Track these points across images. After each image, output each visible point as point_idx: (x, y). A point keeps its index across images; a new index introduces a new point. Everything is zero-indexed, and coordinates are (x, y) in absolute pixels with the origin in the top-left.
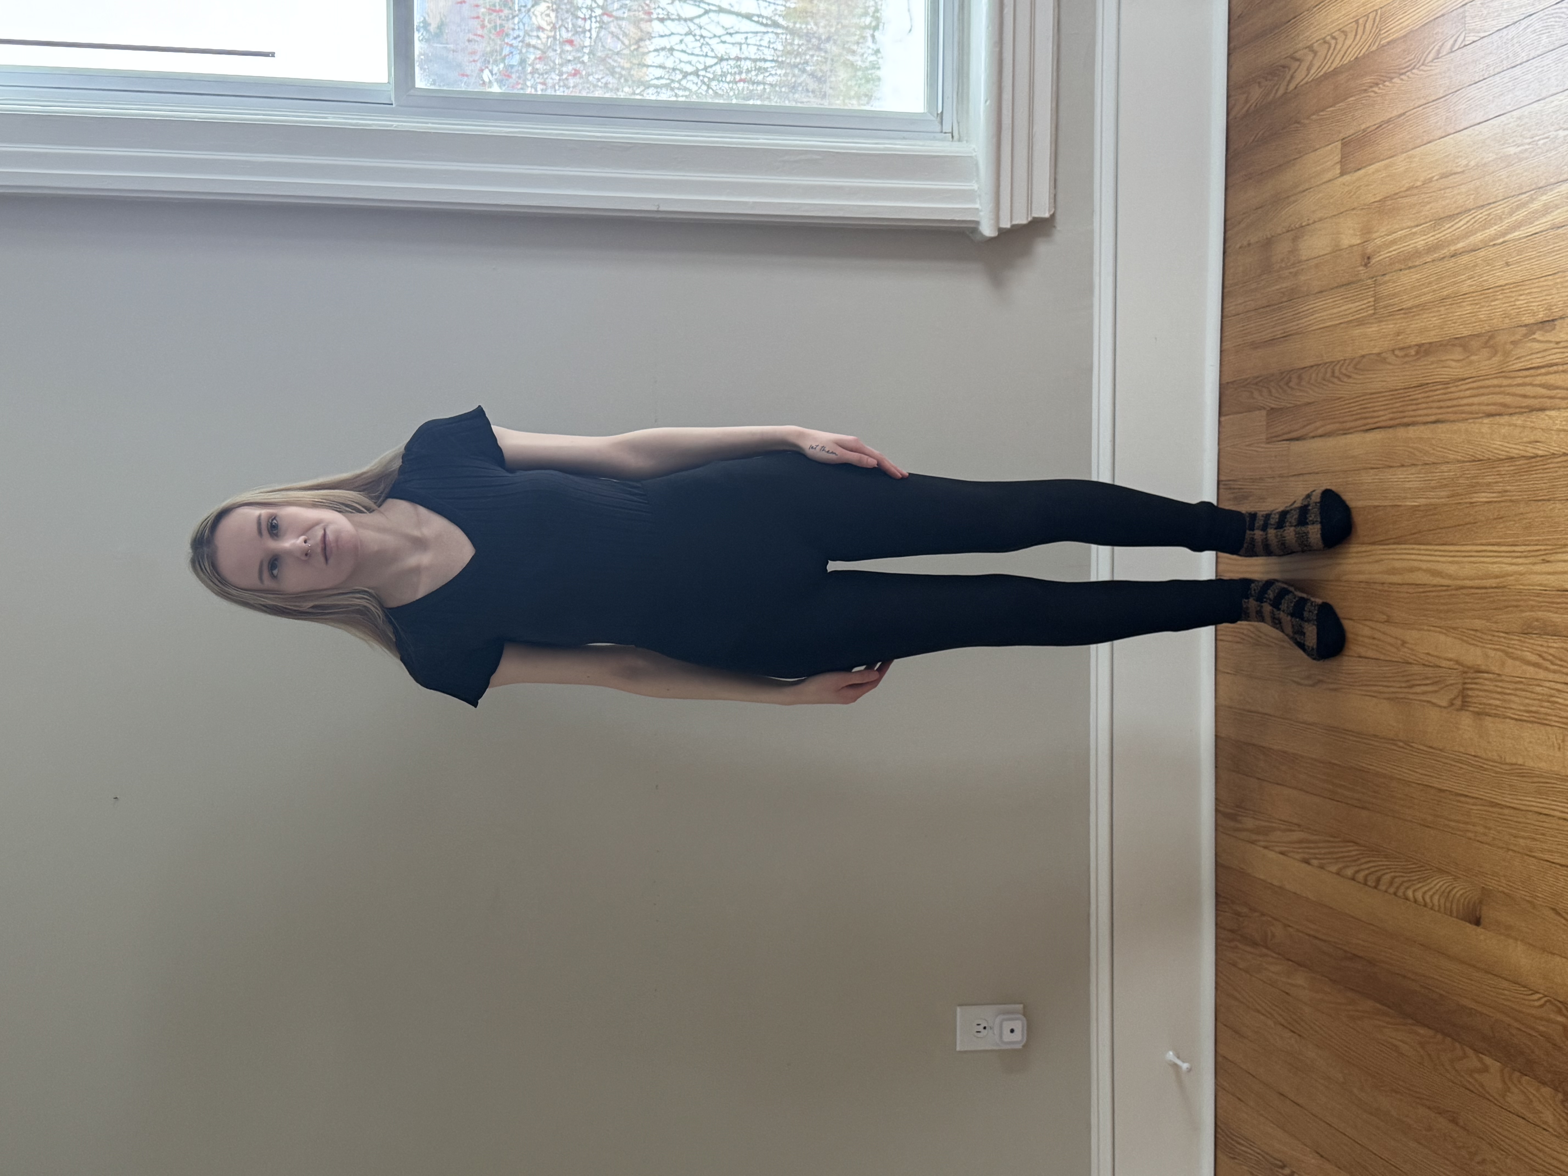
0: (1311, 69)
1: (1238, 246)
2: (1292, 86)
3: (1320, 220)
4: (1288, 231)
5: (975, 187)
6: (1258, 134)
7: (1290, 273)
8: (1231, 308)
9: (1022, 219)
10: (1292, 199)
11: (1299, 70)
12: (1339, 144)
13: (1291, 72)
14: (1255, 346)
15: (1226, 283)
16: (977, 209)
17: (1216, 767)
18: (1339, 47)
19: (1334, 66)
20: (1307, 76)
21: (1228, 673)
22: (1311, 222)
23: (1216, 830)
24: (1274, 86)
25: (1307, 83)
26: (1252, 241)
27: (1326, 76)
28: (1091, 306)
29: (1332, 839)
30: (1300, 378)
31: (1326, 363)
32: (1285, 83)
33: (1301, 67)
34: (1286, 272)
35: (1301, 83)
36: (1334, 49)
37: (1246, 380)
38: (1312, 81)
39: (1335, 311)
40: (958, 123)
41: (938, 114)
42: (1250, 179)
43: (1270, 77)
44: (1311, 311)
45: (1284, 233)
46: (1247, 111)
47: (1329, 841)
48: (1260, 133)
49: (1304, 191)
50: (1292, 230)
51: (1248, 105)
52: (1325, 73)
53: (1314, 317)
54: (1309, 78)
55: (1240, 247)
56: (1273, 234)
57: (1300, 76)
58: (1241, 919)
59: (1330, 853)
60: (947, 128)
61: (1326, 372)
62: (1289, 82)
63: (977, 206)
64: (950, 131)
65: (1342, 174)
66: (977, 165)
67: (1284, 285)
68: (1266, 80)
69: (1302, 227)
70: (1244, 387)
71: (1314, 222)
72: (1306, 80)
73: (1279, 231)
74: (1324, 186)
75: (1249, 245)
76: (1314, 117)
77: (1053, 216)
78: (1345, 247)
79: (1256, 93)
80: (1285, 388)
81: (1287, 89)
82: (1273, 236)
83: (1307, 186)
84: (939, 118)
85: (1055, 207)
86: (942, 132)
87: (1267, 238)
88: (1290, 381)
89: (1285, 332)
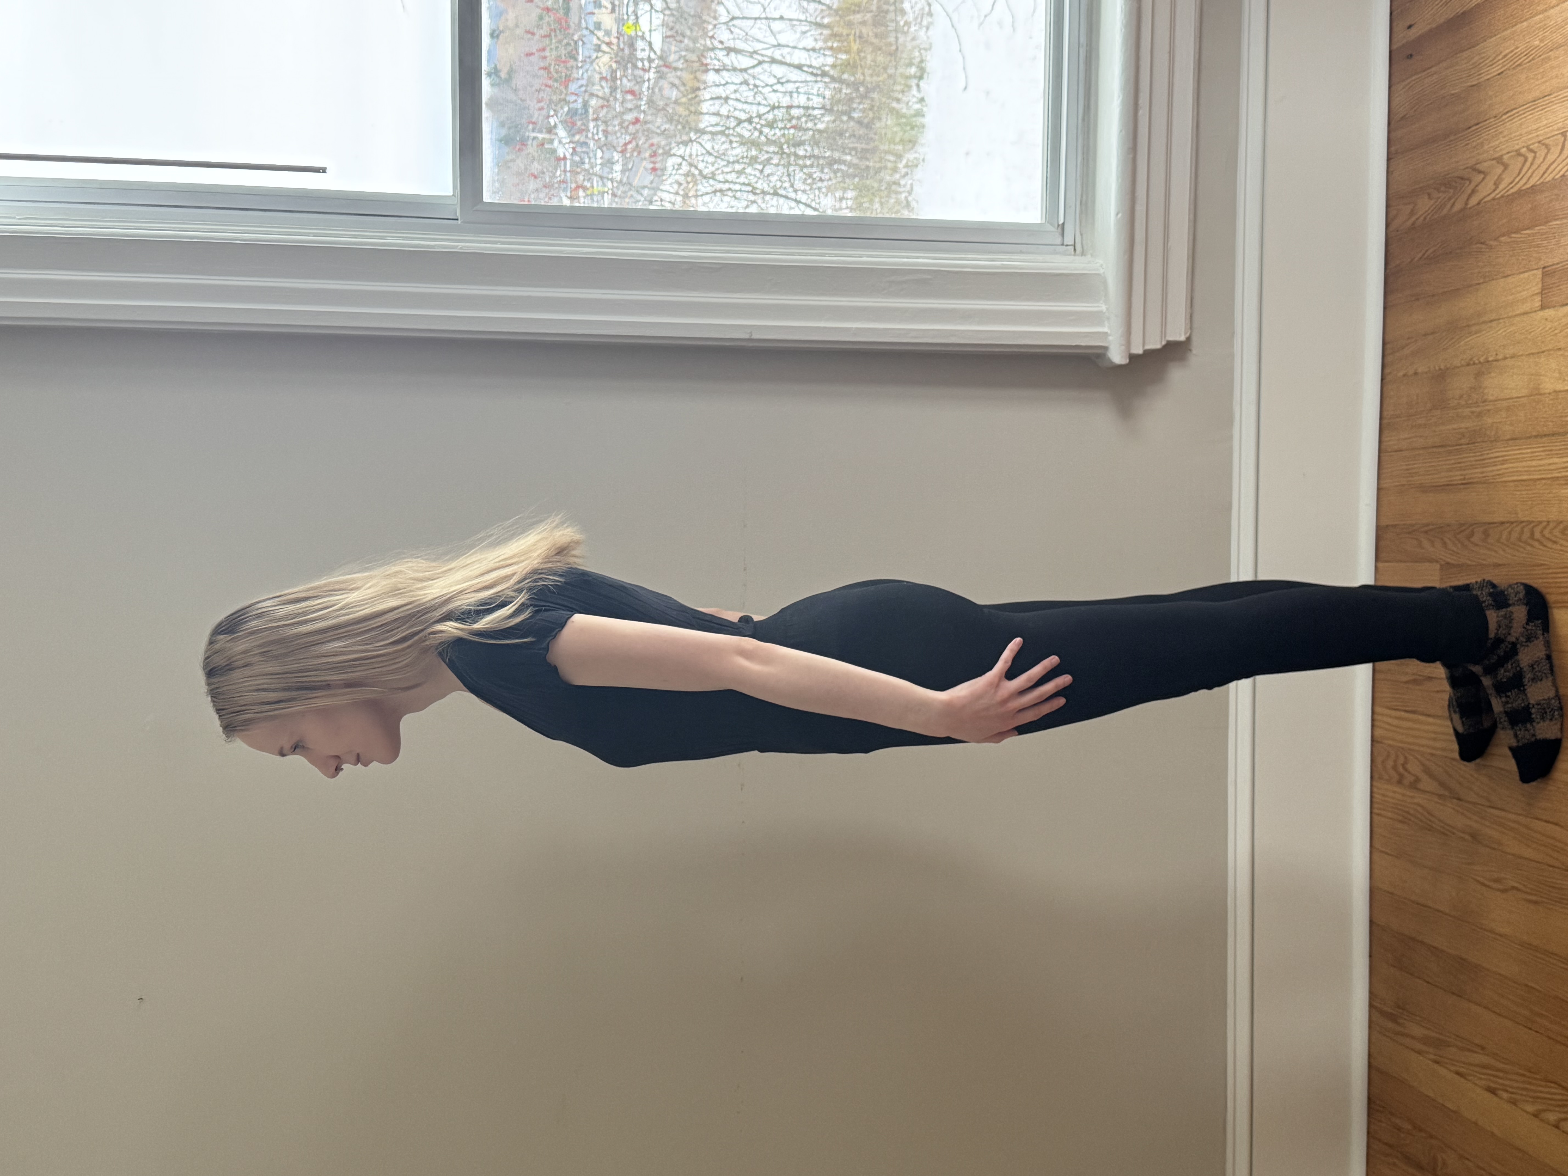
0: (1500, 183)
1: (1401, 374)
2: (1473, 201)
3: (1513, 357)
4: (1468, 365)
5: (1104, 308)
6: (1427, 251)
7: (1473, 412)
8: (1391, 443)
9: (1155, 344)
10: (1474, 329)
11: (1483, 184)
12: (1539, 272)
13: (1472, 186)
14: (1424, 489)
15: (1385, 413)
16: (1106, 333)
17: (1370, 956)
18: (1538, 161)
19: (1532, 182)
20: (1494, 190)
21: (1387, 853)
22: (1500, 357)
23: (1370, 1027)
24: (1450, 199)
25: (1494, 199)
26: (1420, 370)
27: (1520, 193)
28: (1231, 437)
29: (1528, 1074)
30: (1486, 534)
31: (1522, 522)
32: (1465, 196)
33: (1485, 181)
34: (1467, 411)
35: (1486, 200)
36: (1532, 164)
37: (1412, 525)
38: (1502, 196)
39: (1534, 463)
40: (1082, 235)
41: (1058, 225)
42: (1418, 300)
43: (1443, 189)
44: (1501, 459)
45: (1462, 366)
46: (1413, 224)
47: (1524, 1075)
48: (1431, 251)
49: (1491, 321)
50: (1474, 364)
51: (1413, 219)
52: (1520, 191)
53: (1505, 466)
54: (1497, 194)
55: (1404, 375)
56: (1448, 366)
57: (1485, 190)
58: (1402, 1135)
59: (1523, 1089)
60: (1069, 240)
61: (1522, 532)
62: (1470, 196)
63: (1106, 330)
64: (1072, 243)
65: (1543, 307)
66: (1105, 283)
67: (1463, 425)
68: (1439, 192)
69: (1488, 361)
70: (1409, 533)
71: (1505, 358)
72: (1493, 195)
73: (1457, 362)
74: (1518, 319)
75: (1416, 374)
76: (1502, 239)
77: (1189, 339)
78: (1547, 391)
79: (1424, 205)
80: (1466, 542)
81: (1466, 204)
82: (1448, 369)
83: (1493, 316)
84: (1060, 229)
85: (1191, 328)
86: (1063, 245)
87: (1440, 369)
88: (1472, 534)
89: (1464, 479)
